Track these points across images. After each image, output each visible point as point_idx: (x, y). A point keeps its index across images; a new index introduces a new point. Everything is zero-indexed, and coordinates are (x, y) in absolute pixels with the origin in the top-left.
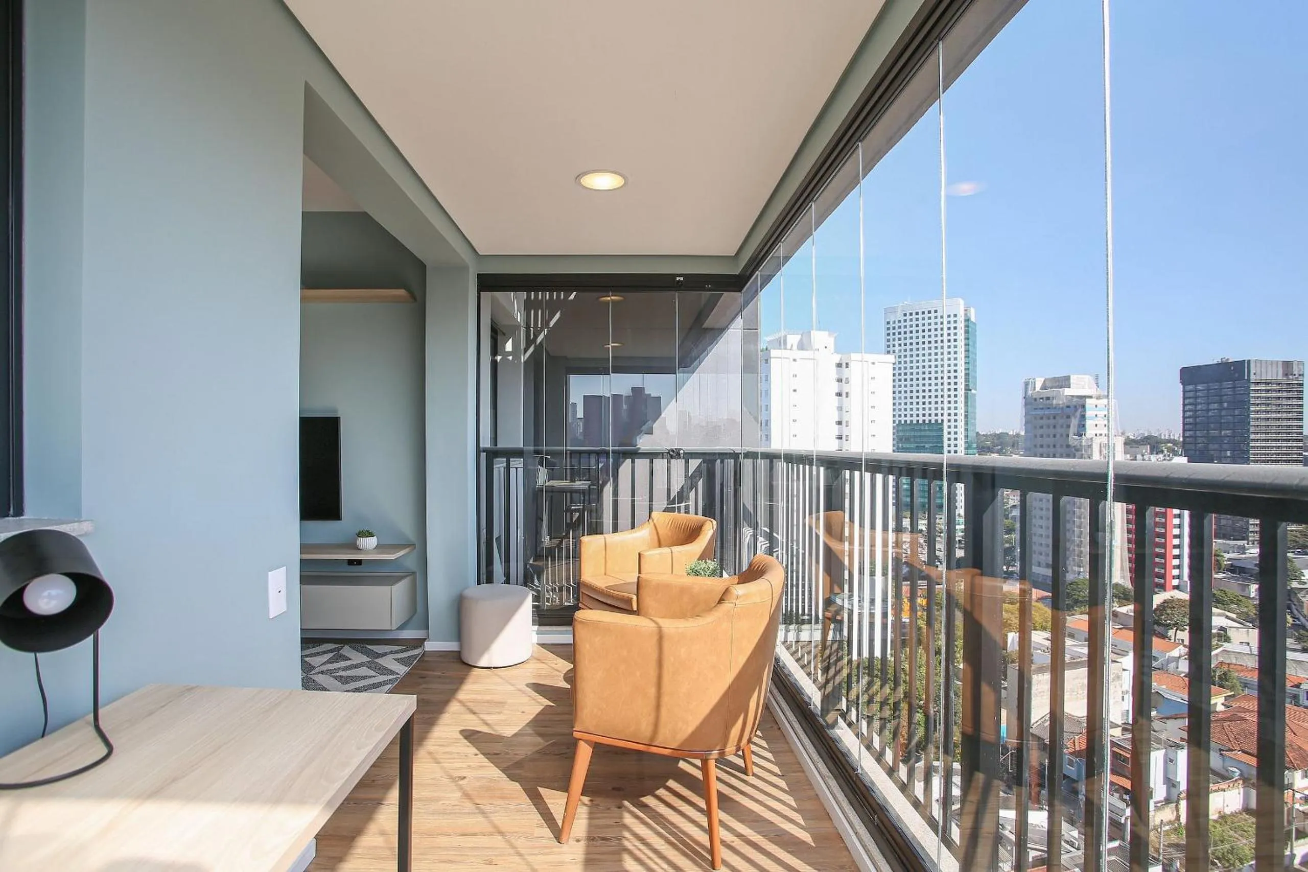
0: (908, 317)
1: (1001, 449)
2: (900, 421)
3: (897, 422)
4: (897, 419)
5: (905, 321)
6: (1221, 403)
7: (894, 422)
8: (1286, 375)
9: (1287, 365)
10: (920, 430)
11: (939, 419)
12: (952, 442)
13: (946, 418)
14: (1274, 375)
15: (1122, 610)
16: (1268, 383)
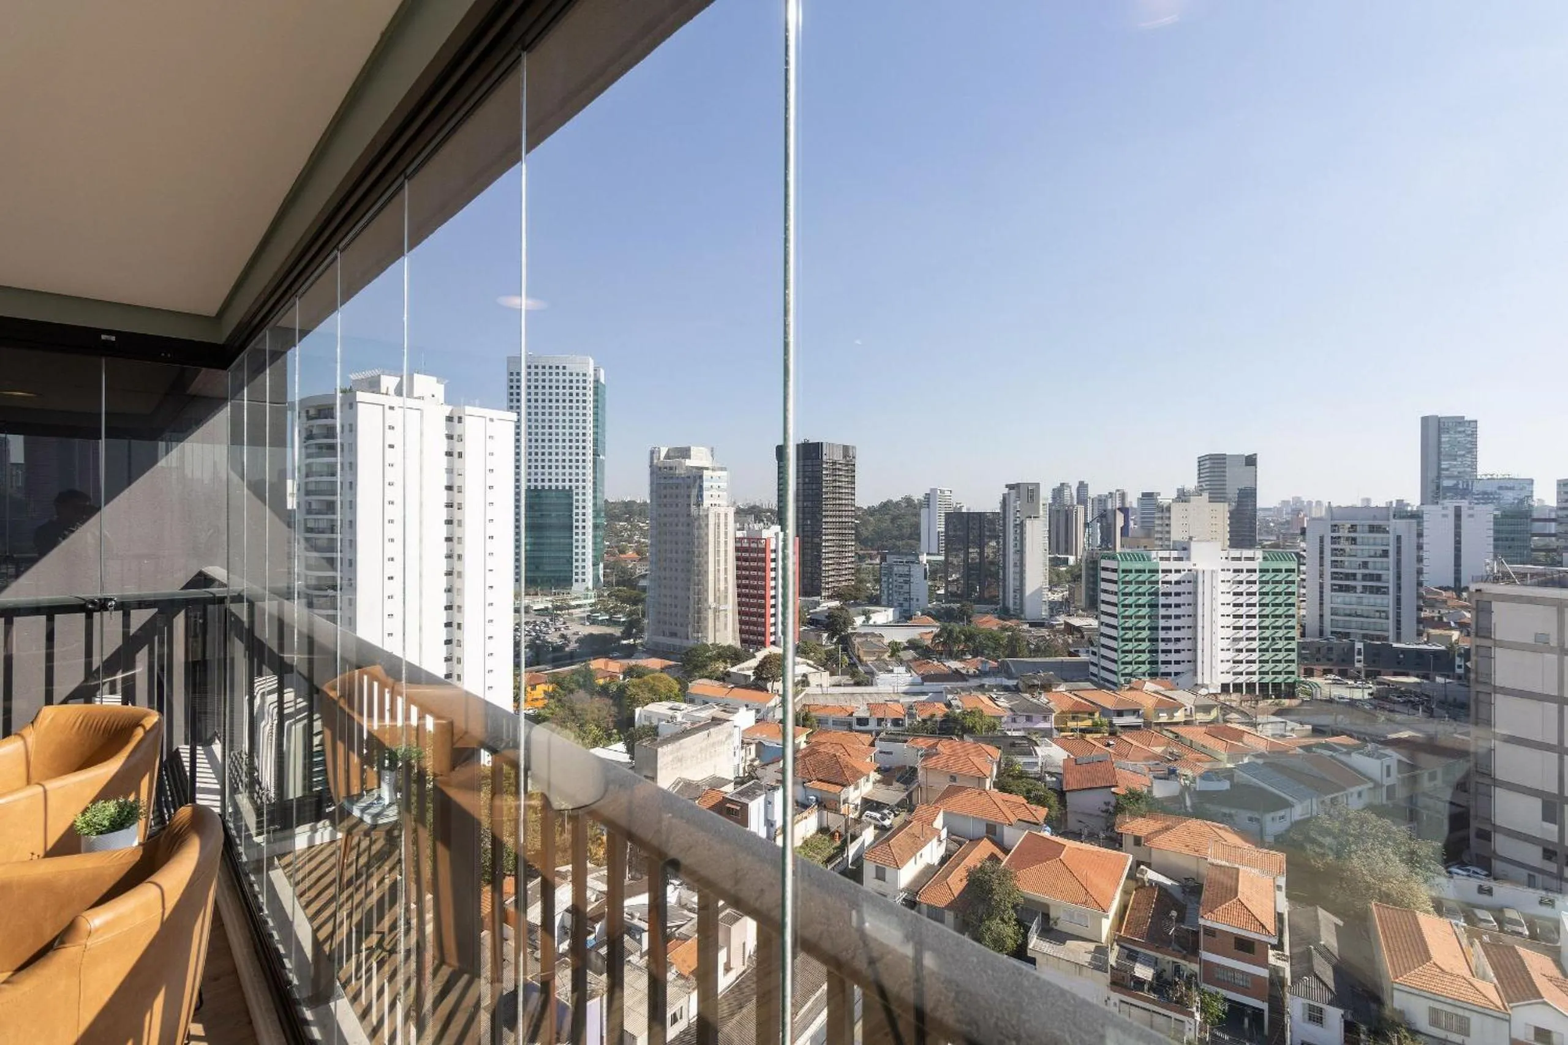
0: (533, 370)
5: (530, 374)
6: (804, 478)
8: (845, 457)
9: (846, 449)
10: (546, 497)
11: (567, 484)
12: (580, 511)
13: (574, 484)
14: (838, 457)
15: (734, 670)
16: (834, 463)
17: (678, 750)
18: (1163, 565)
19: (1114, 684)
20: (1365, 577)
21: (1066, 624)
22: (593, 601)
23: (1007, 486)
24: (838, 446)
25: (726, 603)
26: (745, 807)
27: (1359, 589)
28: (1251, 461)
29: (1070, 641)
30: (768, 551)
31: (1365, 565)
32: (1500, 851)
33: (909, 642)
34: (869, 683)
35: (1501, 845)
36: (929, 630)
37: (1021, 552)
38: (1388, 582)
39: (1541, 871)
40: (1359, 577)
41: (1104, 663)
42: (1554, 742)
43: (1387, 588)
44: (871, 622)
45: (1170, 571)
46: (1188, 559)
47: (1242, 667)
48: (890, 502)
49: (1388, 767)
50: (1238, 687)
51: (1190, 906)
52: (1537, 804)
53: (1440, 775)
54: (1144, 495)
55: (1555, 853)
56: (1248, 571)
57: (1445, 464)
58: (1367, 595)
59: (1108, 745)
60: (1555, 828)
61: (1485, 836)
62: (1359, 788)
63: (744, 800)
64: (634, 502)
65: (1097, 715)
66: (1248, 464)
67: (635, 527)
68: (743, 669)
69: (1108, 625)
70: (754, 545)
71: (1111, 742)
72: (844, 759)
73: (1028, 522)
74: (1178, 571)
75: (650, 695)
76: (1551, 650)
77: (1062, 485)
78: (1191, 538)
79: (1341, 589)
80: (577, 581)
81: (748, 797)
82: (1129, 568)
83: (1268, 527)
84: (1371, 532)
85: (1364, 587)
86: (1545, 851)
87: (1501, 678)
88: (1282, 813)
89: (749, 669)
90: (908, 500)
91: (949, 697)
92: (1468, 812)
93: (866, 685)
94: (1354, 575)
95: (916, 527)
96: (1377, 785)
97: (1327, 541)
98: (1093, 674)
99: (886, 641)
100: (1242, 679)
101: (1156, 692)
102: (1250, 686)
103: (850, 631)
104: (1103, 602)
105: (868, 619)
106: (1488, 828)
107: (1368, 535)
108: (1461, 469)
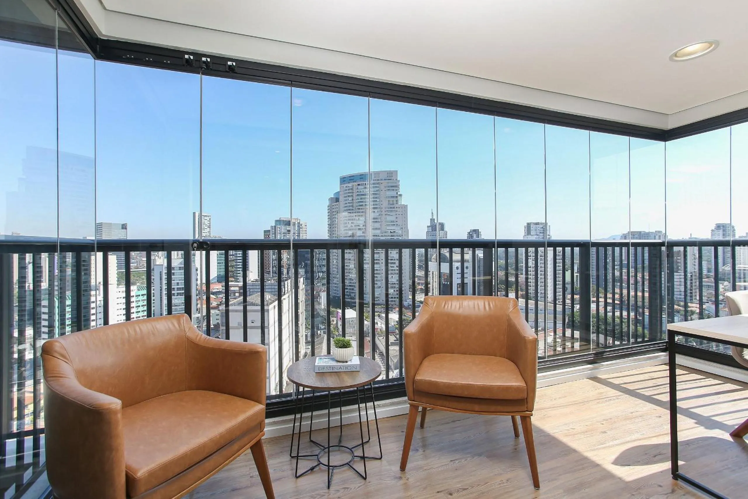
20: (178, 289)
27: (176, 294)
28: (124, 226)
31: (178, 284)
40: (176, 289)
58: (179, 296)
66: (123, 228)
85: (178, 293)
94: (174, 288)
97: (164, 275)
107: (179, 271)
108: (206, 234)
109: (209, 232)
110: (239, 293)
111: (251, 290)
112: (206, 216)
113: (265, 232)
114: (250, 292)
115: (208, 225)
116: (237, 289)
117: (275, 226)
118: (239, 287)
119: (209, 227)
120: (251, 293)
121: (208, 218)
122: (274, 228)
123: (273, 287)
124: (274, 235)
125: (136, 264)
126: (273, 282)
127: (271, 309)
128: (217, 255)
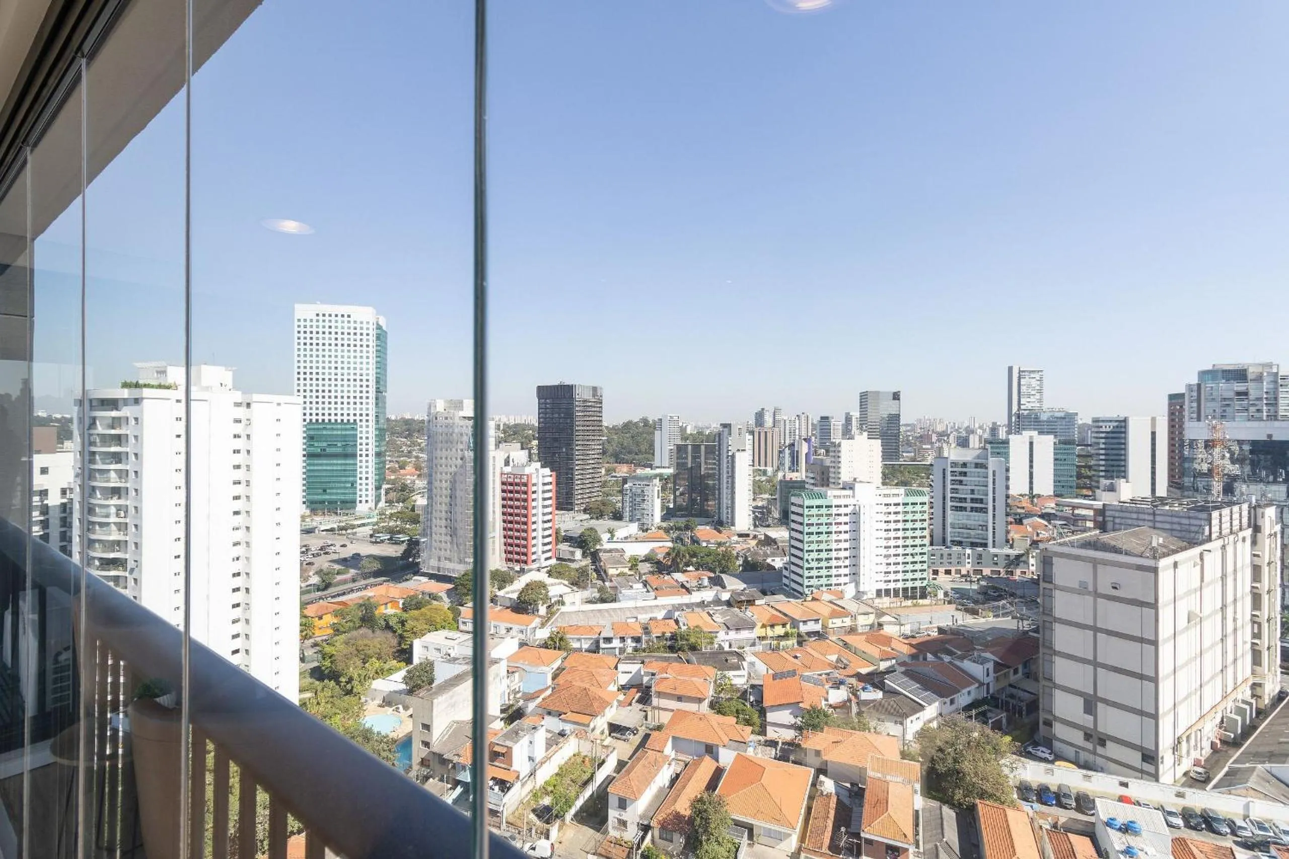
0: (321, 318)
1: (409, 434)
2: (311, 420)
3: (308, 421)
4: (308, 418)
5: (318, 321)
6: (559, 414)
7: (305, 420)
8: (594, 396)
9: (595, 389)
10: (332, 429)
11: (352, 418)
12: (364, 441)
13: (358, 418)
14: (588, 395)
15: (501, 593)
16: (585, 401)
17: (452, 697)
18: (836, 502)
19: (801, 594)
20: (973, 500)
21: (766, 536)
22: (375, 520)
23: (721, 425)
24: (587, 387)
25: (494, 531)
26: (510, 749)
27: (969, 509)
28: (896, 396)
29: (768, 552)
30: (530, 485)
31: (973, 492)
32: (1059, 735)
33: (645, 556)
34: (614, 600)
35: (1059, 730)
36: (661, 544)
37: (732, 477)
38: (987, 504)
39: (1084, 749)
40: (969, 500)
41: (793, 577)
42: (1091, 658)
43: (986, 508)
44: (615, 539)
45: (841, 506)
46: (853, 496)
47: (892, 577)
48: (630, 422)
49: (988, 669)
50: (887, 592)
51: (855, 809)
52: (1080, 701)
53: (1020, 670)
54: (822, 418)
55: (1091, 736)
56: (895, 505)
57: (1023, 401)
58: (974, 513)
59: (796, 657)
60: (1091, 718)
61: (1049, 724)
62: (968, 689)
63: (508, 743)
64: (413, 420)
65: (788, 626)
66: (894, 399)
67: (414, 444)
68: (508, 593)
69: (796, 539)
70: (517, 480)
71: (798, 655)
72: (594, 690)
73: (738, 455)
74: (846, 506)
75: (427, 627)
76: (1089, 593)
77: (763, 409)
78: (855, 479)
79: (958, 509)
80: (361, 502)
81: (512, 740)
82: (811, 504)
83: (908, 440)
84: (976, 467)
85: (972, 508)
86: (1086, 734)
87: (1058, 612)
88: (917, 715)
89: (513, 592)
90: (645, 421)
91: (677, 614)
92: (1038, 699)
93: (611, 601)
94: (965, 499)
95: (652, 445)
96: (981, 684)
97: (948, 474)
98: (785, 585)
99: (627, 555)
100: (892, 586)
101: (831, 602)
102: (896, 592)
103: (598, 547)
104: (793, 521)
105: (613, 536)
106: (1051, 718)
107: (974, 470)
108: (1033, 405)
109: (1040, 401)
110: (1095, 521)
111: (1117, 521)
112: (1033, 372)
113: (1172, 397)
114: (1114, 523)
115: (1038, 388)
116: (1091, 513)
117: (1199, 385)
118: (1095, 510)
119: (1040, 391)
120: (1117, 526)
121: (1037, 376)
122: (1195, 388)
123: (1176, 520)
124: (1195, 405)
125: (913, 454)
126: (1177, 509)
127: (1166, 568)
128: (1055, 444)
